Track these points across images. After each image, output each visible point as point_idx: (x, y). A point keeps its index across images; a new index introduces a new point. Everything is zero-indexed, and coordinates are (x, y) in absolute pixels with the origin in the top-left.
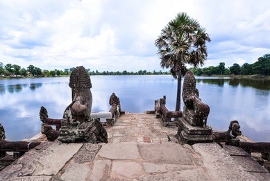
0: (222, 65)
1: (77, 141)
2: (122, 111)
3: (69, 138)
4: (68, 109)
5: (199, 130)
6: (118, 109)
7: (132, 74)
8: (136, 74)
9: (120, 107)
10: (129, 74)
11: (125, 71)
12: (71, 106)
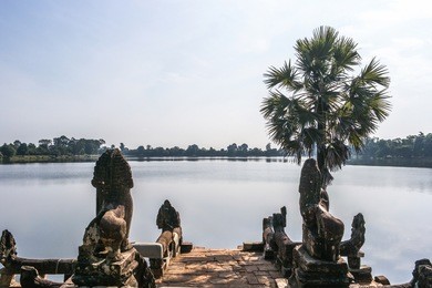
2: (184, 242)
5: (325, 265)
6: (176, 239)
7: (211, 153)
8: (221, 154)
9: (180, 234)
10: (203, 154)
11: (195, 146)
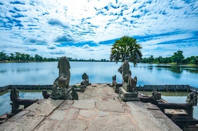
0: (152, 56)
1: (60, 99)
3: (56, 97)
4: (56, 80)
7: (97, 61)
10: (95, 61)
11: (93, 59)
12: (58, 79)
